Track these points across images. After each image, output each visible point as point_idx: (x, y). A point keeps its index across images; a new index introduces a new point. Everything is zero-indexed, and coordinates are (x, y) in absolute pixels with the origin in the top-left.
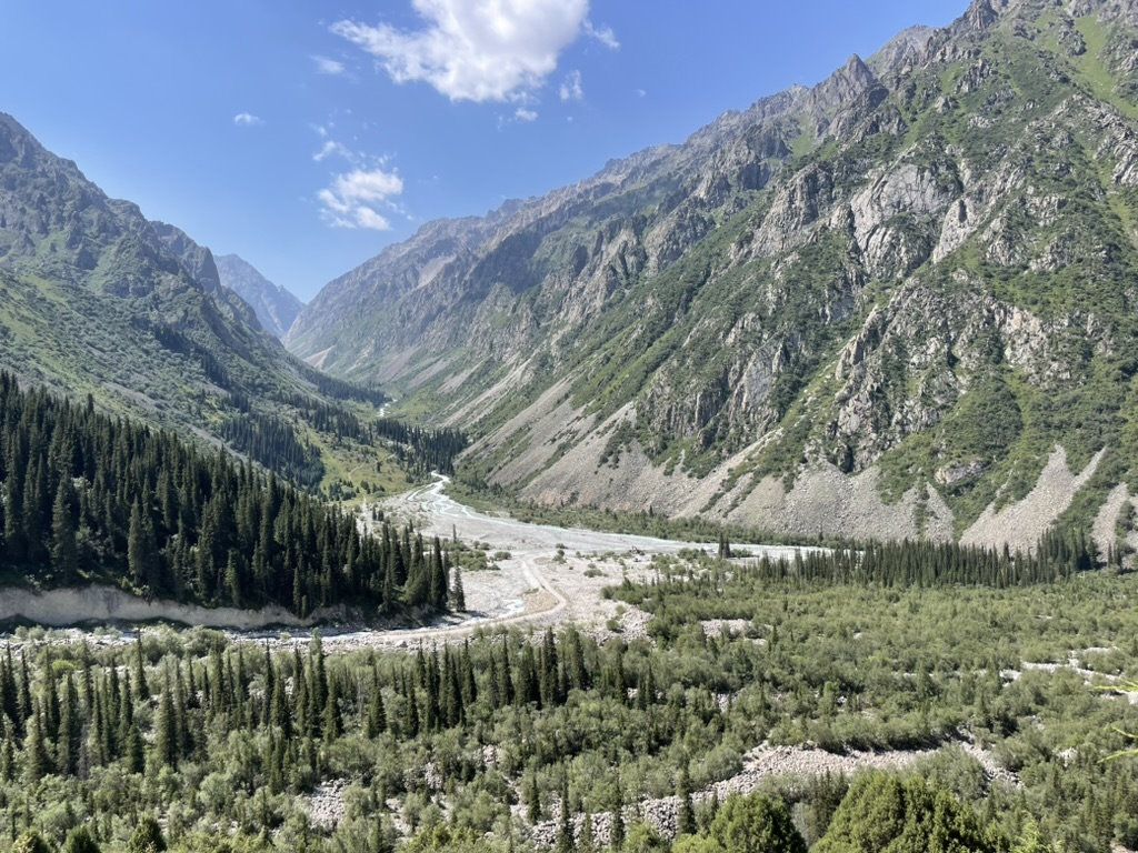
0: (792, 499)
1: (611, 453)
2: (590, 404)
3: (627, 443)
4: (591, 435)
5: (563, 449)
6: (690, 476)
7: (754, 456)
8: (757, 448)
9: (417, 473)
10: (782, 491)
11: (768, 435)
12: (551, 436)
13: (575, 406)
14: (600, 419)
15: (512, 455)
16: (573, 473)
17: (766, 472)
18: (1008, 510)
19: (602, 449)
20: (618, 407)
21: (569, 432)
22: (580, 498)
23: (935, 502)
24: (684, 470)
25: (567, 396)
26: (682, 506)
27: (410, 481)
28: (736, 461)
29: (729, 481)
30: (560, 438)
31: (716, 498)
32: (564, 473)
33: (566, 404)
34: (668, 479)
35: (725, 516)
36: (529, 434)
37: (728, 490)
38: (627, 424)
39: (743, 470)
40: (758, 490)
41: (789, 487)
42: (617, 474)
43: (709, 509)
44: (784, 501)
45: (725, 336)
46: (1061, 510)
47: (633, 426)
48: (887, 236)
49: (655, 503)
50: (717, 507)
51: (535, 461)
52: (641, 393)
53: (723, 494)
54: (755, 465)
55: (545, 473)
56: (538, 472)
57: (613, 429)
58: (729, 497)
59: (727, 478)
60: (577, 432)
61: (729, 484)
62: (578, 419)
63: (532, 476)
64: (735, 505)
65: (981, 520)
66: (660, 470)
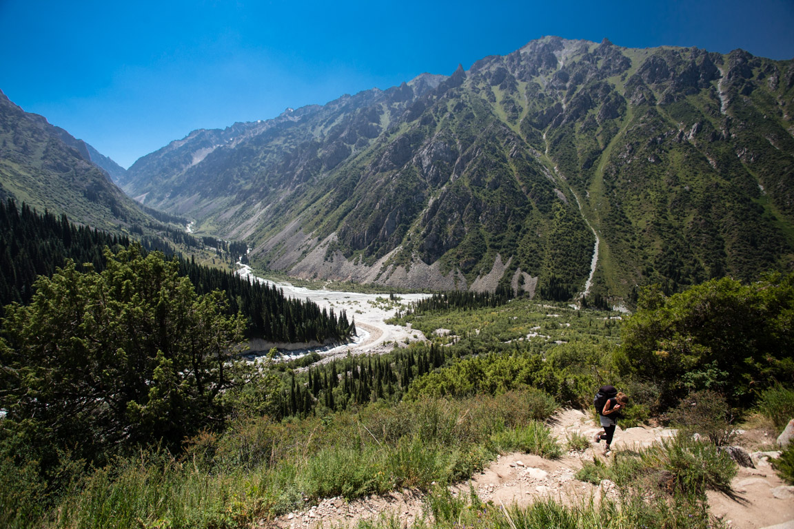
0: (410, 275)
1: (329, 256)
2: (314, 232)
3: (335, 251)
4: (318, 247)
5: (305, 253)
6: (365, 266)
7: (392, 257)
8: (393, 254)
10: (405, 272)
11: (397, 249)
12: (297, 247)
13: (306, 234)
14: (320, 239)
15: (279, 256)
16: (312, 264)
17: (398, 265)
18: (484, 277)
19: (324, 254)
20: (328, 235)
21: (305, 245)
22: (319, 275)
23: (460, 275)
24: (362, 263)
25: (300, 228)
26: (365, 278)
28: (385, 259)
30: (302, 248)
31: (379, 275)
32: (308, 265)
33: (301, 232)
34: (356, 267)
35: (384, 282)
36: (285, 246)
37: (384, 272)
38: (334, 242)
39: (389, 263)
40: (396, 271)
41: (408, 271)
42: (334, 265)
43: (378, 279)
44: (406, 276)
46: (501, 277)
47: (337, 244)
48: (434, 169)
49: (352, 277)
50: (381, 279)
51: (291, 259)
52: (339, 229)
53: (382, 274)
54: (393, 261)
55: (299, 264)
56: (295, 264)
57: (328, 244)
58: (385, 275)
59: (383, 266)
60: (309, 246)
61: (384, 269)
62: (309, 239)
63: (292, 265)
64: (388, 278)
65: (476, 281)
66: (352, 263)
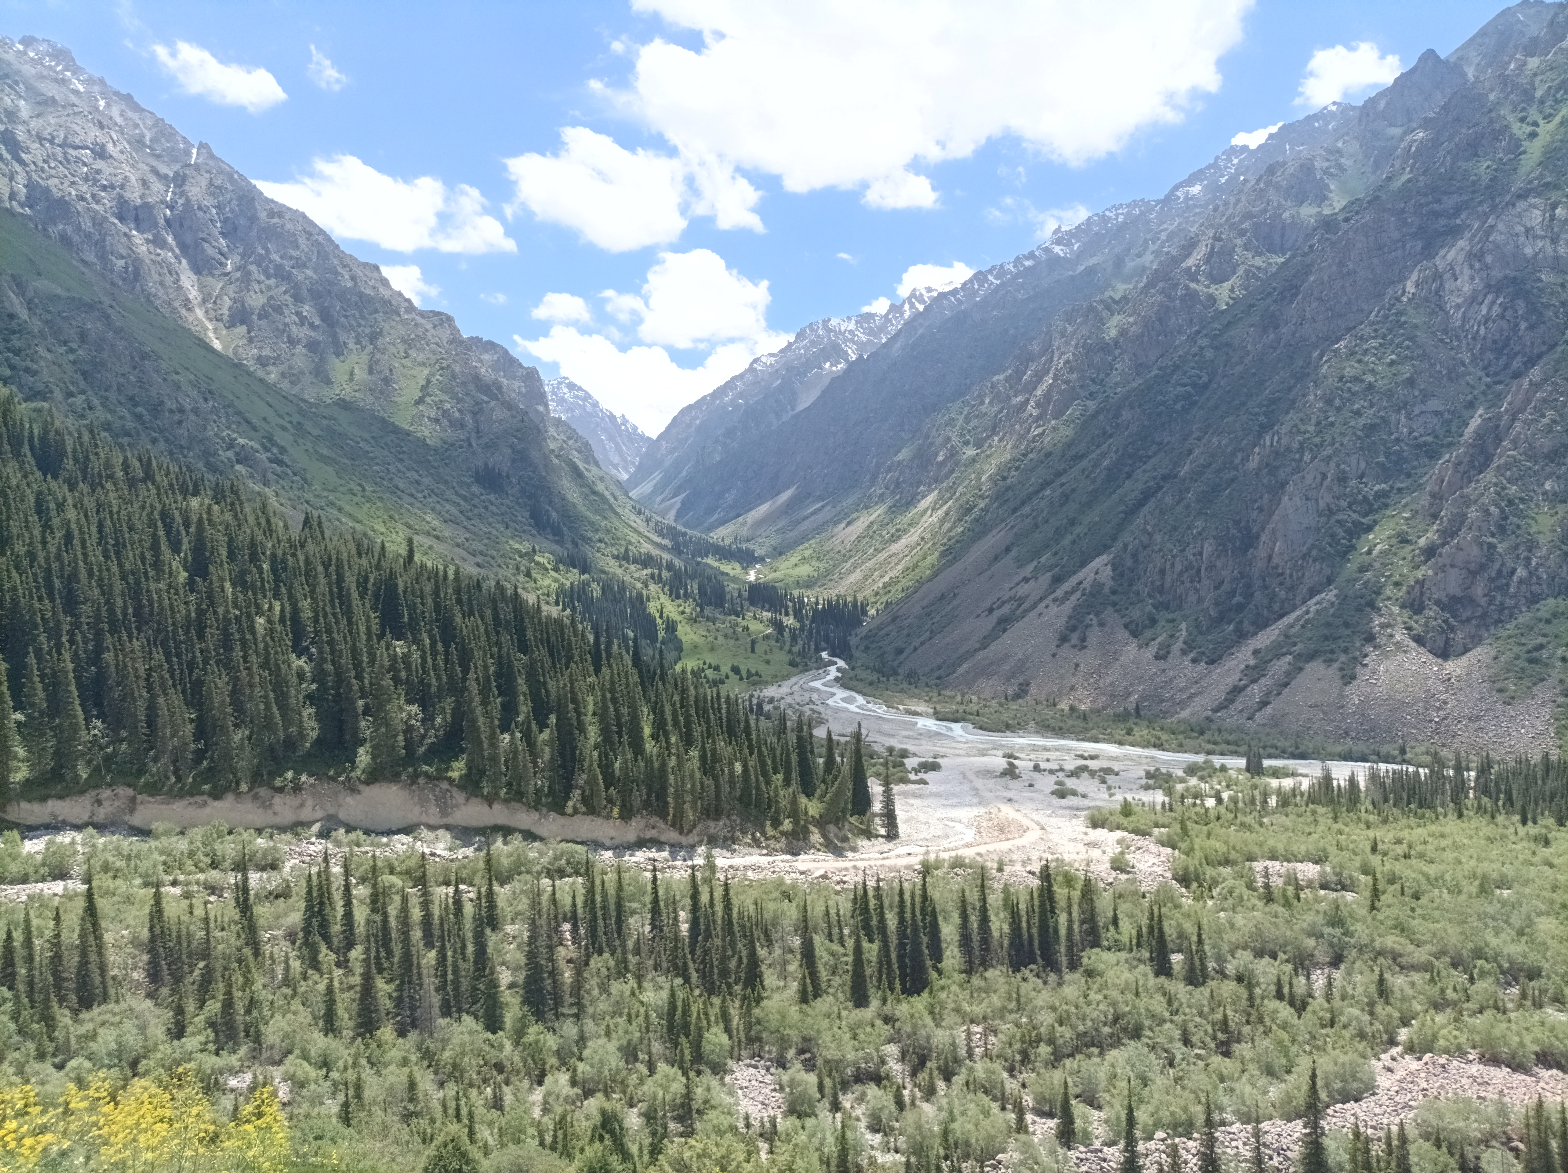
0: (1354, 694)
1: (1074, 629)
2: (1043, 560)
3: (1097, 614)
4: (1045, 603)
5: (1004, 623)
6: (1194, 661)
7: (1293, 631)
8: (1298, 619)
9: (802, 653)
10: (1338, 683)
11: (1314, 600)
12: (986, 604)
13: (1020, 563)
14: (1057, 580)
15: (932, 632)
16: (1020, 656)
17: (1311, 656)
19: (1061, 622)
20: (1083, 564)
21: (1011, 599)
22: (1032, 690)
24: (1184, 652)
25: (1008, 550)
26: (1183, 704)
27: (793, 664)
28: (1265, 639)
29: (1255, 667)
30: (999, 607)
31: (1236, 691)
32: (1007, 656)
33: (1008, 561)
34: (1162, 664)
35: (1250, 717)
36: (955, 603)
37: (1254, 681)
38: (1098, 587)
39: (1276, 651)
40: (1300, 680)
41: (1349, 678)
42: (1088, 657)
43: (1226, 707)
44: (1341, 696)
45: (1246, 459)
47: (1107, 590)
48: (1496, 307)
49: (1143, 698)
50: (1238, 705)
51: (966, 638)
52: (1119, 544)
53: (1246, 687)
54: (1295, 644)
55: (979, 656)
56: (970, 654)
57: (1079, 593)
58: (1256, 691)
59: (1252, 662)
60: (1021, 601)
61: (1254, 673)
62: (1026, 580)
63: (962, 659)
64: (1264, 704)
66: (1149, 653)
